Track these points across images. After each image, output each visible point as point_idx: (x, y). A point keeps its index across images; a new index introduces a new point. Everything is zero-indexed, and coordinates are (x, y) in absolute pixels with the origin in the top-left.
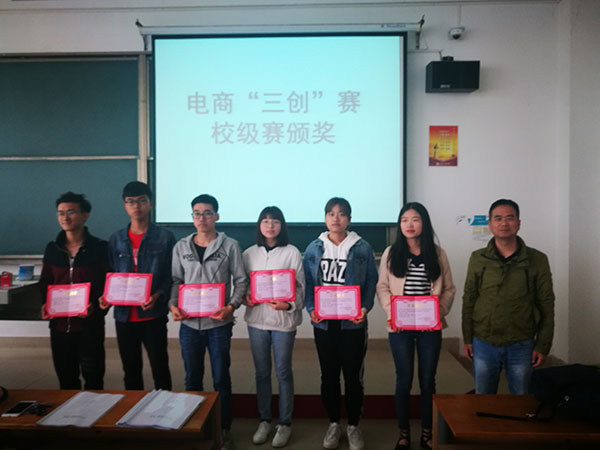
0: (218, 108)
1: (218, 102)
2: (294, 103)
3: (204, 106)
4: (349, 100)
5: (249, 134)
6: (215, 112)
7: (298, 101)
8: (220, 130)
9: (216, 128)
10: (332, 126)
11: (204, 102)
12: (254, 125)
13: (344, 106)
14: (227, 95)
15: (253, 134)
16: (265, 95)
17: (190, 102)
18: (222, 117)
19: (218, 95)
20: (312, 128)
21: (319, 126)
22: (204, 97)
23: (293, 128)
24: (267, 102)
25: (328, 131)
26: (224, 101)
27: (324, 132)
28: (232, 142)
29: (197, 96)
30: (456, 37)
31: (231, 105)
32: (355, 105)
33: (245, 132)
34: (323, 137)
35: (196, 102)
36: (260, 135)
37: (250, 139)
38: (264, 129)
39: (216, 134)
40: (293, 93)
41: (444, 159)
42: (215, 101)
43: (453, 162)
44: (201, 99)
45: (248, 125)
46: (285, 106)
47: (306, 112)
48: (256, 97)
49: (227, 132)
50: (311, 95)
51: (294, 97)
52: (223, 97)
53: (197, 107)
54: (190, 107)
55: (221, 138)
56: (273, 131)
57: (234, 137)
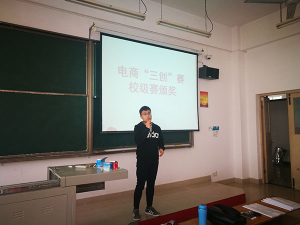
0: (132, 75)
1: (132, 72)
2: (162, 77)
3: (125, 73)
4: (181, 78)
5: (145, 88)
6: (130, 77)
7: (163, 76)
8: (133, 85)
9: (131, 84)
10: (175, 88)
11: (125, 71)
12: (147, 84)
13: (178, 80)
14: (135, 69)
15: (146, 89)
16: (151, 71)
17: (119, 70)
18: (133, 80)
19: (132, 69)
20: (168, 88)
21: (171, 88)
22: (125, 68)
23: (161, 88)
24: (152, 75)
25: (174, 90)
26: (134, 72)
27: (172, 90)
28: (138, 92)
29: (122, 68)
30: (209, 59)
31: (137, 74)
32: (182, 81)
33: (143, 88)
34: (172, 93)
35: (122, 70)
36: (149, 89)
37: (145, 91)
38: (150, 87)
39: (131, 87)
40: (161, 72)
41: (204, 105)
42: (130, 71)
43: (207, 106)
44: (124, 69)
45: (145, 84)
46: (158, 77)
47: (166, 81)
48: (147, 72)
49: (136, 87)
50: (168, 74)
51: (162, 74)
52: (134, 70)
53: (122, 73)
54: (119, 73)
55: (133, 90)
56: (154, 88)
57: (138, 90)
